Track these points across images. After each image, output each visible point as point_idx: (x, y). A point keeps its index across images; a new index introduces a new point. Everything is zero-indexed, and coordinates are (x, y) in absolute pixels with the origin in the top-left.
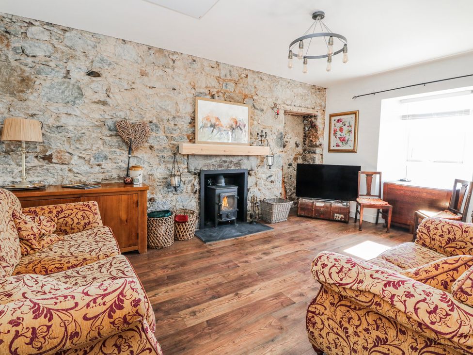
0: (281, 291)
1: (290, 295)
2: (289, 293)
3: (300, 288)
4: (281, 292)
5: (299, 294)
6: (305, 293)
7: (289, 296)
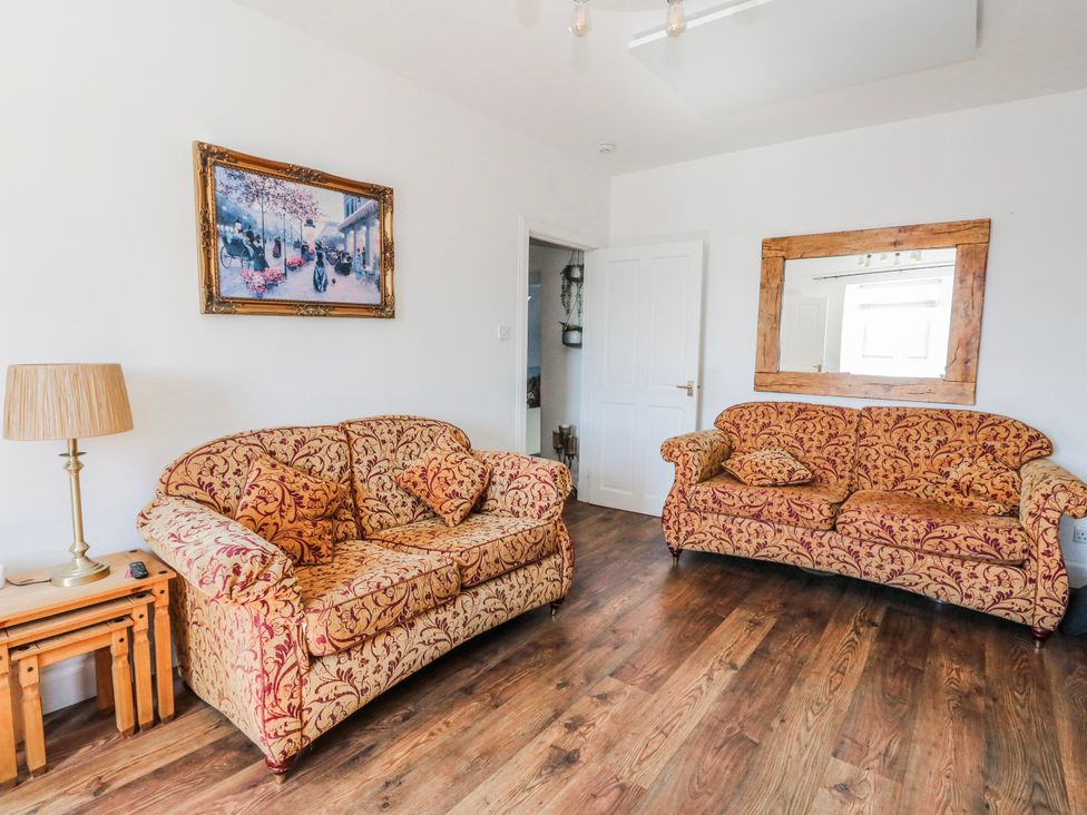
0: (654, 697)
1: (629, 692)
2: (633, 695)
3: (614, 717)
4: (653, 693)
5: (609, 699)
6: (597, 706)
7: (629, 689)
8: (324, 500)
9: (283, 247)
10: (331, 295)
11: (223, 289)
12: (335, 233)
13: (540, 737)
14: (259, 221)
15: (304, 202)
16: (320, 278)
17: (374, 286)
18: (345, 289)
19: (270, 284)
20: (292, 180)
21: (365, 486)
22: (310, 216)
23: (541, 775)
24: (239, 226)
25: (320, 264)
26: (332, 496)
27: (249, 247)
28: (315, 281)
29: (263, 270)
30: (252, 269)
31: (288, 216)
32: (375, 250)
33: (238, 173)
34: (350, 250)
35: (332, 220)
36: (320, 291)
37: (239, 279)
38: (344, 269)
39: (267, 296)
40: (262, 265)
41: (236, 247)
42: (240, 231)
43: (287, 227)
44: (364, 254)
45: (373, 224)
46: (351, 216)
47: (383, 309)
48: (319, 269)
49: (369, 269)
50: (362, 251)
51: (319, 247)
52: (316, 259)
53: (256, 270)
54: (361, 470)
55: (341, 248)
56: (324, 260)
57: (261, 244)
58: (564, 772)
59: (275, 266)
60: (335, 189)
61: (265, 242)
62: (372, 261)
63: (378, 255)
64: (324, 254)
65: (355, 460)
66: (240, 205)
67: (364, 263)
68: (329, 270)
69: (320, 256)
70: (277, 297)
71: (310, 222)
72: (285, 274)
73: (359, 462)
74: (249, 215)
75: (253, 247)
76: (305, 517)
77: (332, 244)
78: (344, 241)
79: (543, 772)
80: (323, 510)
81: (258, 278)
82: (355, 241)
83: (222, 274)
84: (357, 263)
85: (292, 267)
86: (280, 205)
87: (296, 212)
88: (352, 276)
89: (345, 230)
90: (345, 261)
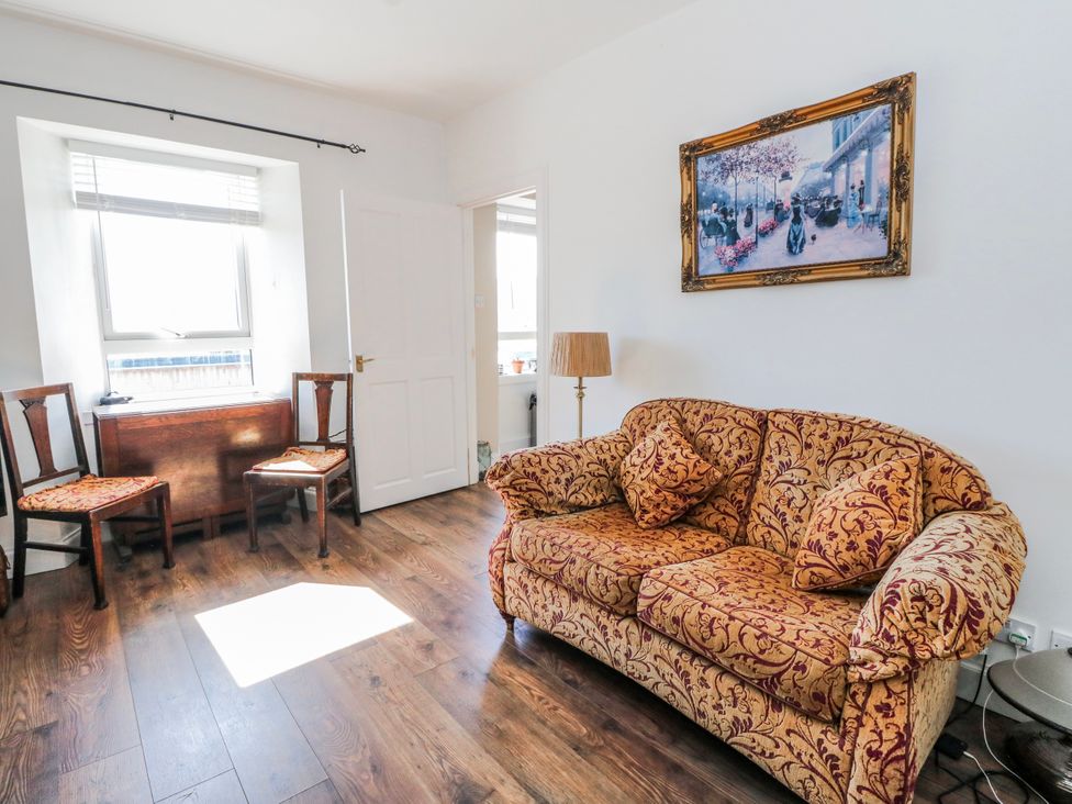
8: (681, 475)
9: (754, 214)
10: (810, 255)
11: (701, 269)
12: (818, 175)
13: (510, 781)
14: (732, 195)
15: (780, 155)
16: (796, 238)
17: (877, 231)
18: (828, 245)
19: (740, 257)
20: (764, 137)
21: (766, 489)
22: (785, 168)
23: (454, 772)
24: (715, 206)
25: (797, 220)
26: (693, 475)
27: (723, 224)
28: (789, 242)
29: (734, 243)
30: (725, 244)
31: (761, 178)
32: (882, 176)
33: (715, 156)
34: (840, 191)
35: (814, 161)
36: (795, 254)
37: (713, 257)
38: (827, 219)
39: (737, 269)
40: (734, 237)
41: (713, 228)
42: (716, 211)
43: (760, 191)
44: (861, 190)
45: (880, 141)
46: (842, 145)
47: (893, 263)
48: (795, 227)
49: (868, 209)
50: (858, 185)
51: (796, 200)
52: (792, 216)
53: (728, 245)
54: (769, 468)
55: (826, 192)
56: (802, 215)
57: (734, 218)
58: (450, 794)
59: (746, 235)
60: (819, 121)
61: (737, 214)
62: (875, 195)
63: (887, 181)
64: (802, 207)
65: (765, 456)
66: (716, 186)
67: (861, 202)
68: (809, 225)
69: (797, 212)
70: (746, 268)
71: (786, 176)
72: (756, 243)
73: (770, 458)
74: (724, 193)
75: (726, 222)
76: (654, 481)
77: (813, 192)
78: (830, 183)
79: (456, 776)
80: (674, 484)
81: (730, 253)
82: (848, 177)
83: (700, 255)
84: (850, 207)
85: (763, 233)
86: (753, 168)
87: (770, 170)
88: (842, 224)
89: (832, 167)
90: (832, 208)
